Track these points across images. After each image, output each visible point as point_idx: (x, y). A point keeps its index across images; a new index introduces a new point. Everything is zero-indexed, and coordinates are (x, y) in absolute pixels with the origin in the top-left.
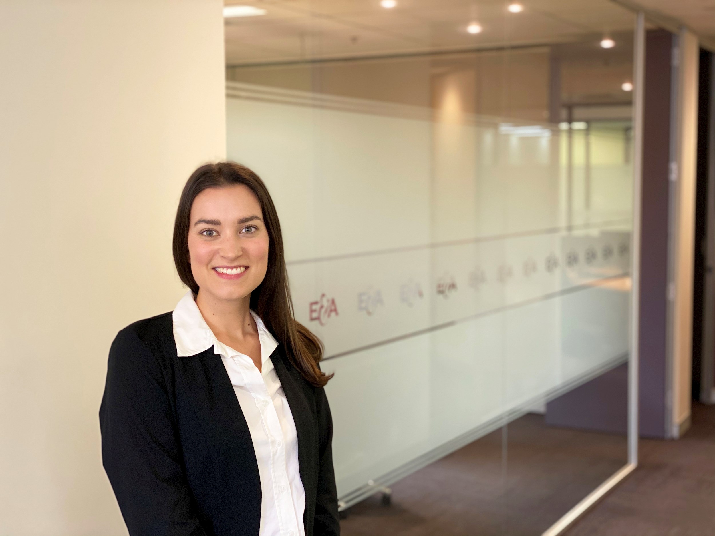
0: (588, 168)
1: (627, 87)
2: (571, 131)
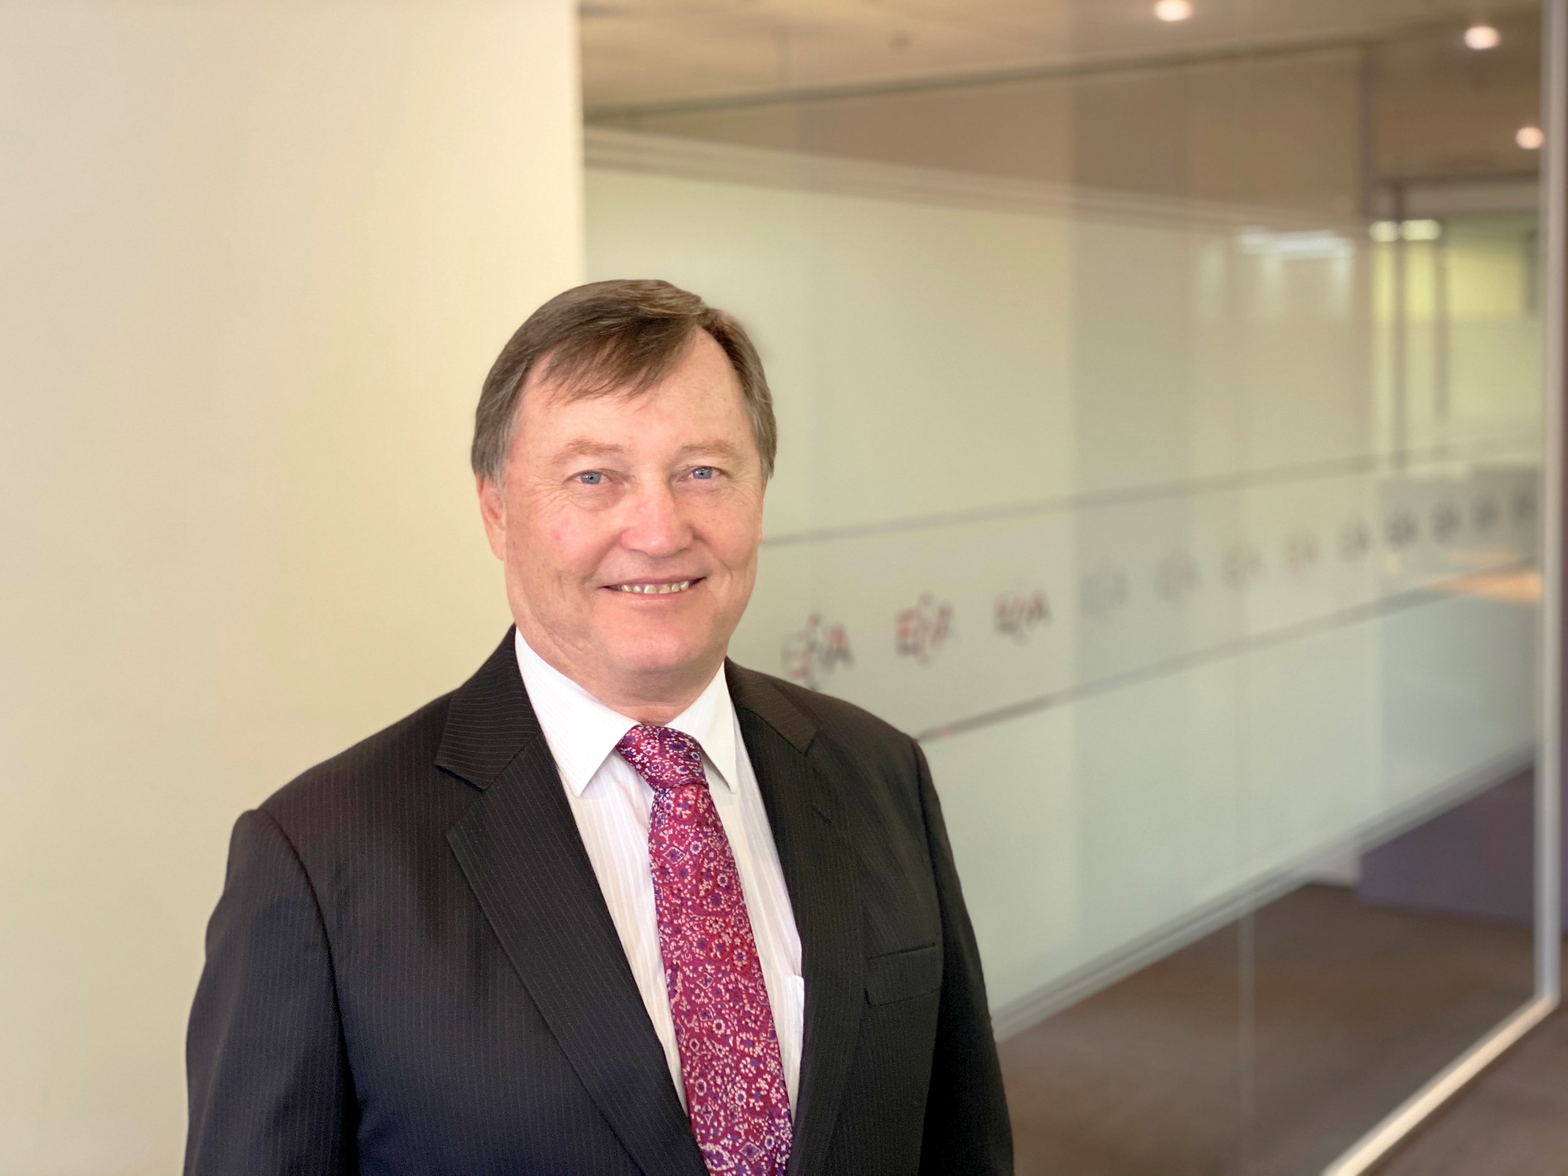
0: (1442, 325)
1: (1529, 138)
2: (1401, 244)
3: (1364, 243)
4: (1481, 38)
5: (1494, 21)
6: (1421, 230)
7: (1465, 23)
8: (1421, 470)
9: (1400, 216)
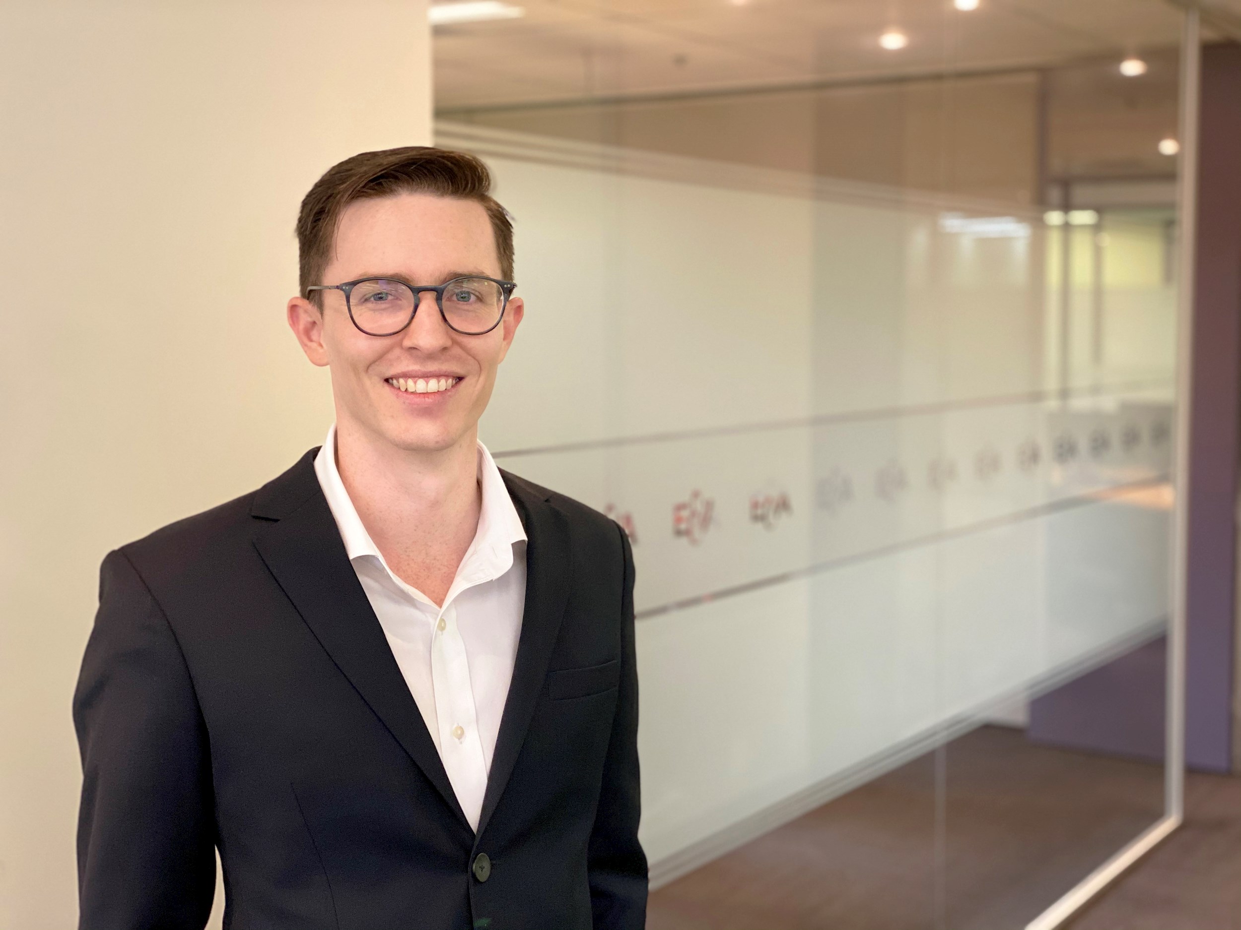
0: (1098, 292)
1: (1168, 147)
2: (1067, 227)
3: (1039, 226)
4: (1132, 68)
5: (1143, 55)
6: (1083, 217)
7: (1120, 56)
8: (1080, 403)
9: (1067, 207)
